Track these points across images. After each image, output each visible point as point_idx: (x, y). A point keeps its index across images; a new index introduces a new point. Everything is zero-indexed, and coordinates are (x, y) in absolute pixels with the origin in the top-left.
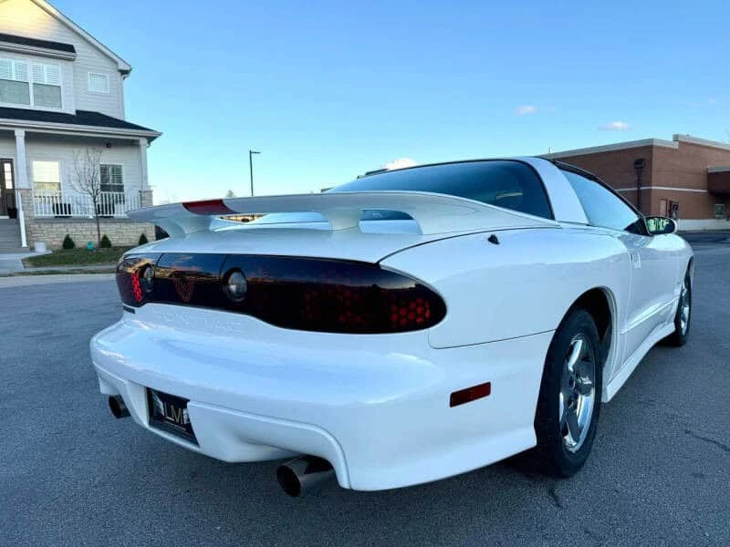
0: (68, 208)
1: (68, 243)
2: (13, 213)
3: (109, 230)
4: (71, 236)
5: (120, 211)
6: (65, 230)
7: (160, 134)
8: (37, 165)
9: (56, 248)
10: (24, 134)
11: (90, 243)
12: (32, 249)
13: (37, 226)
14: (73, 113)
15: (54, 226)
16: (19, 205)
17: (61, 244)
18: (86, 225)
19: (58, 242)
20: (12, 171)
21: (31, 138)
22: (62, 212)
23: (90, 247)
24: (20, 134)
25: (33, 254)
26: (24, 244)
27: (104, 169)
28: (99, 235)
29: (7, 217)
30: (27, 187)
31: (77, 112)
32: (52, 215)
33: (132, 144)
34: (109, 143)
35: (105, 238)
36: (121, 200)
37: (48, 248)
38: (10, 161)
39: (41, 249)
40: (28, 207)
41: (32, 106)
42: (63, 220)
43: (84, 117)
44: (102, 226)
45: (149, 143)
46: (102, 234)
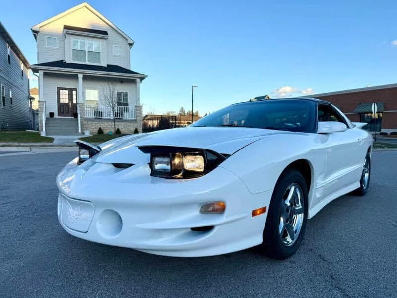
0: (101, 114)
1: (100, 131)
2: (76, 115)
3: (120, 126)
4: (102, 128)
5: (126, 116)
6: (99, 125)
7: (147, 77)
8: (88, 92)
9: (95, 134)
10: (82, 77)
11: (110, 132)
12: (83, 134)
13: (86, 122)
14: (106, 66)
15: (95, 122)
16: (79, 112)
17: (97, 131)
18: (110, 123)
19: (96, 131)
20: (76, 95)
21: (86, 78)
22: (98, 115)
23: (111, 134)
24: (80, 76)
25: (83, 136)
26: (80, 131)
27: (119, 94)
28: (115, 128)
29: (73, 117)
30: (82, 102)
31: (108, 65)
32: (94, 117)
33: (133, 82)
34: (122, 81)
35: (118, 129)
36: (127, 110)
37: (91, 134)
38: (76, 90)
39: (87, 134)
40: (83, 113)
41: (87, 63)
42: (98, 120)
43: (111, 68)
44: (116, 123)
45: (141, 81)
46: (116, 127)
